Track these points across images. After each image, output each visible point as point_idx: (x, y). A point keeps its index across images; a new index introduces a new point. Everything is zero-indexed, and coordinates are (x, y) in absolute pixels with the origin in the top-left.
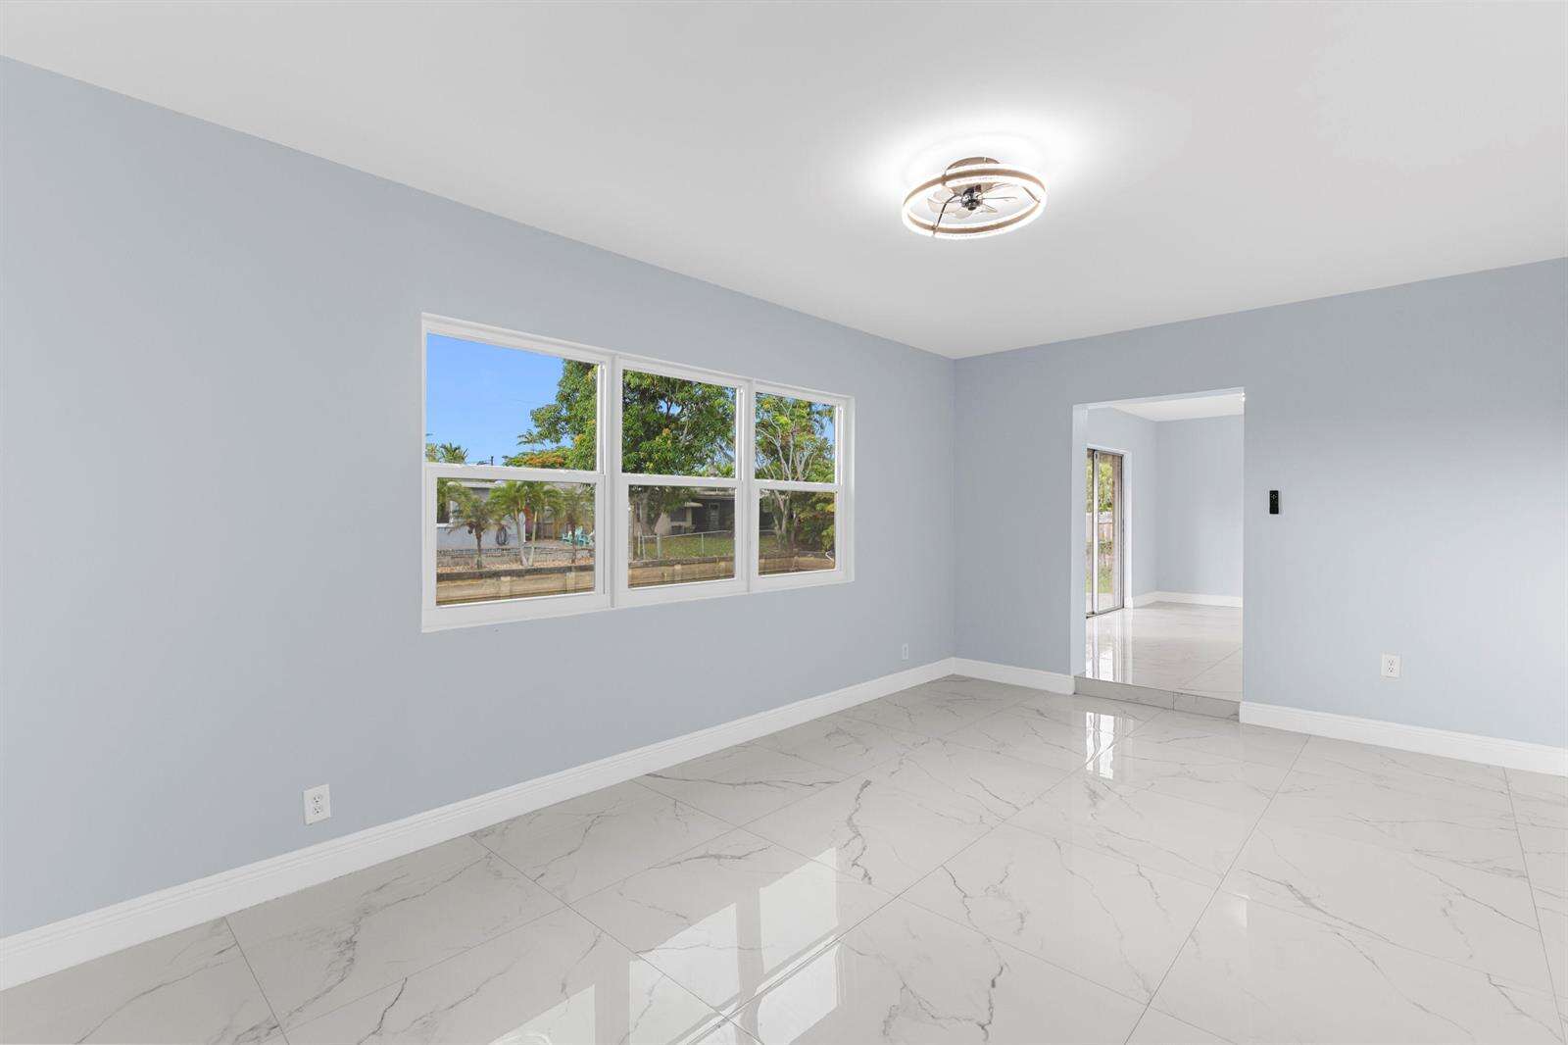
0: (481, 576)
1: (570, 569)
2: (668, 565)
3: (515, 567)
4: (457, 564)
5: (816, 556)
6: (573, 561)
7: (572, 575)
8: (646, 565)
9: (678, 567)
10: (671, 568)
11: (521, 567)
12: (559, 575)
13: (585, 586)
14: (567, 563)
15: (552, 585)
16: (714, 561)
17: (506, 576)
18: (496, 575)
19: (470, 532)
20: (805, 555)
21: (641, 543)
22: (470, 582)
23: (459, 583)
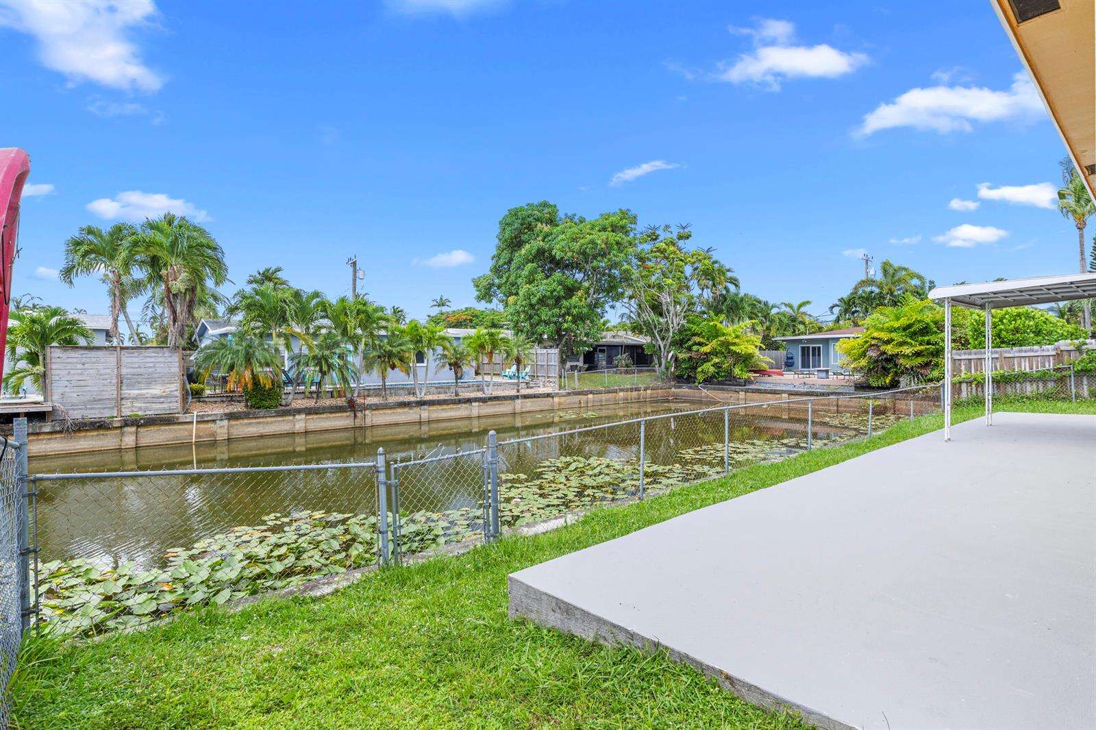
0: (460, 402)
1: (517, 397)
2: (584, 395)
3: (480, 395)
4: (439, 393)
5: (690, 388)
6: (518, 391)
7: (519, 401)
8: (569, 394)
9: (590, 396)
10: (586, 397)
11: (484, 396)
12: (510, 401)
13: (527, 409)
14: (514, 393)
15: (506, 410)
16: (615, 392)
17: (475, 401)
18: (469, 401)
19: (451, 369)
20: (680, 387)
21: (564, 377)
22: (451, 406)
23: (445, 407)
